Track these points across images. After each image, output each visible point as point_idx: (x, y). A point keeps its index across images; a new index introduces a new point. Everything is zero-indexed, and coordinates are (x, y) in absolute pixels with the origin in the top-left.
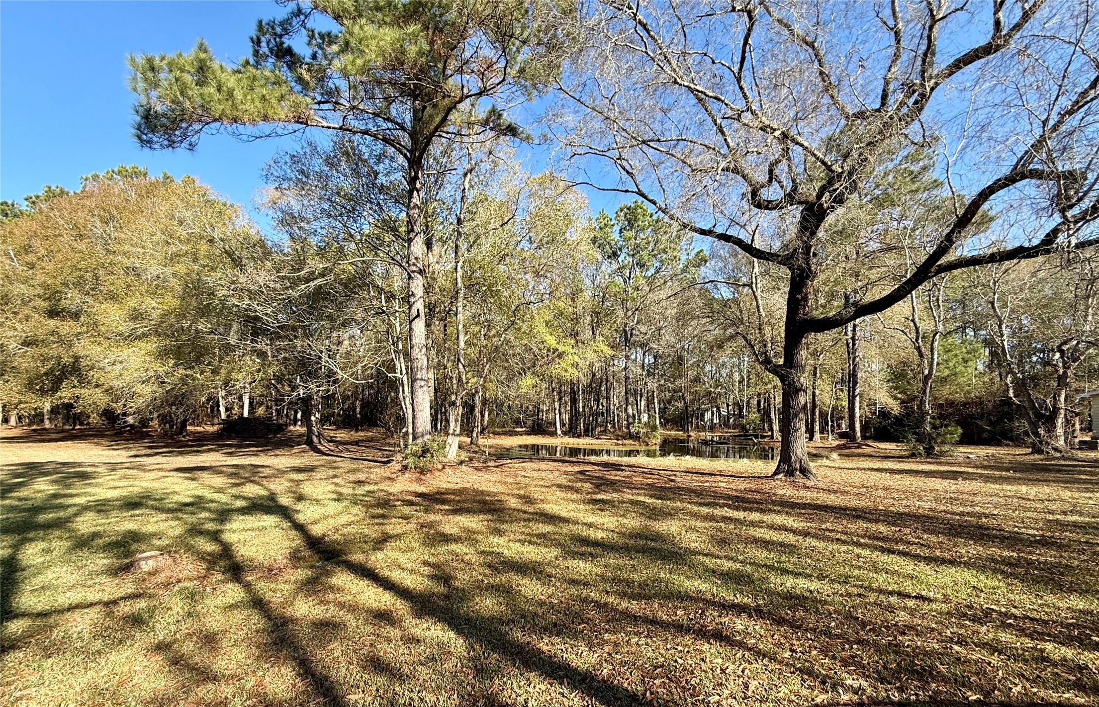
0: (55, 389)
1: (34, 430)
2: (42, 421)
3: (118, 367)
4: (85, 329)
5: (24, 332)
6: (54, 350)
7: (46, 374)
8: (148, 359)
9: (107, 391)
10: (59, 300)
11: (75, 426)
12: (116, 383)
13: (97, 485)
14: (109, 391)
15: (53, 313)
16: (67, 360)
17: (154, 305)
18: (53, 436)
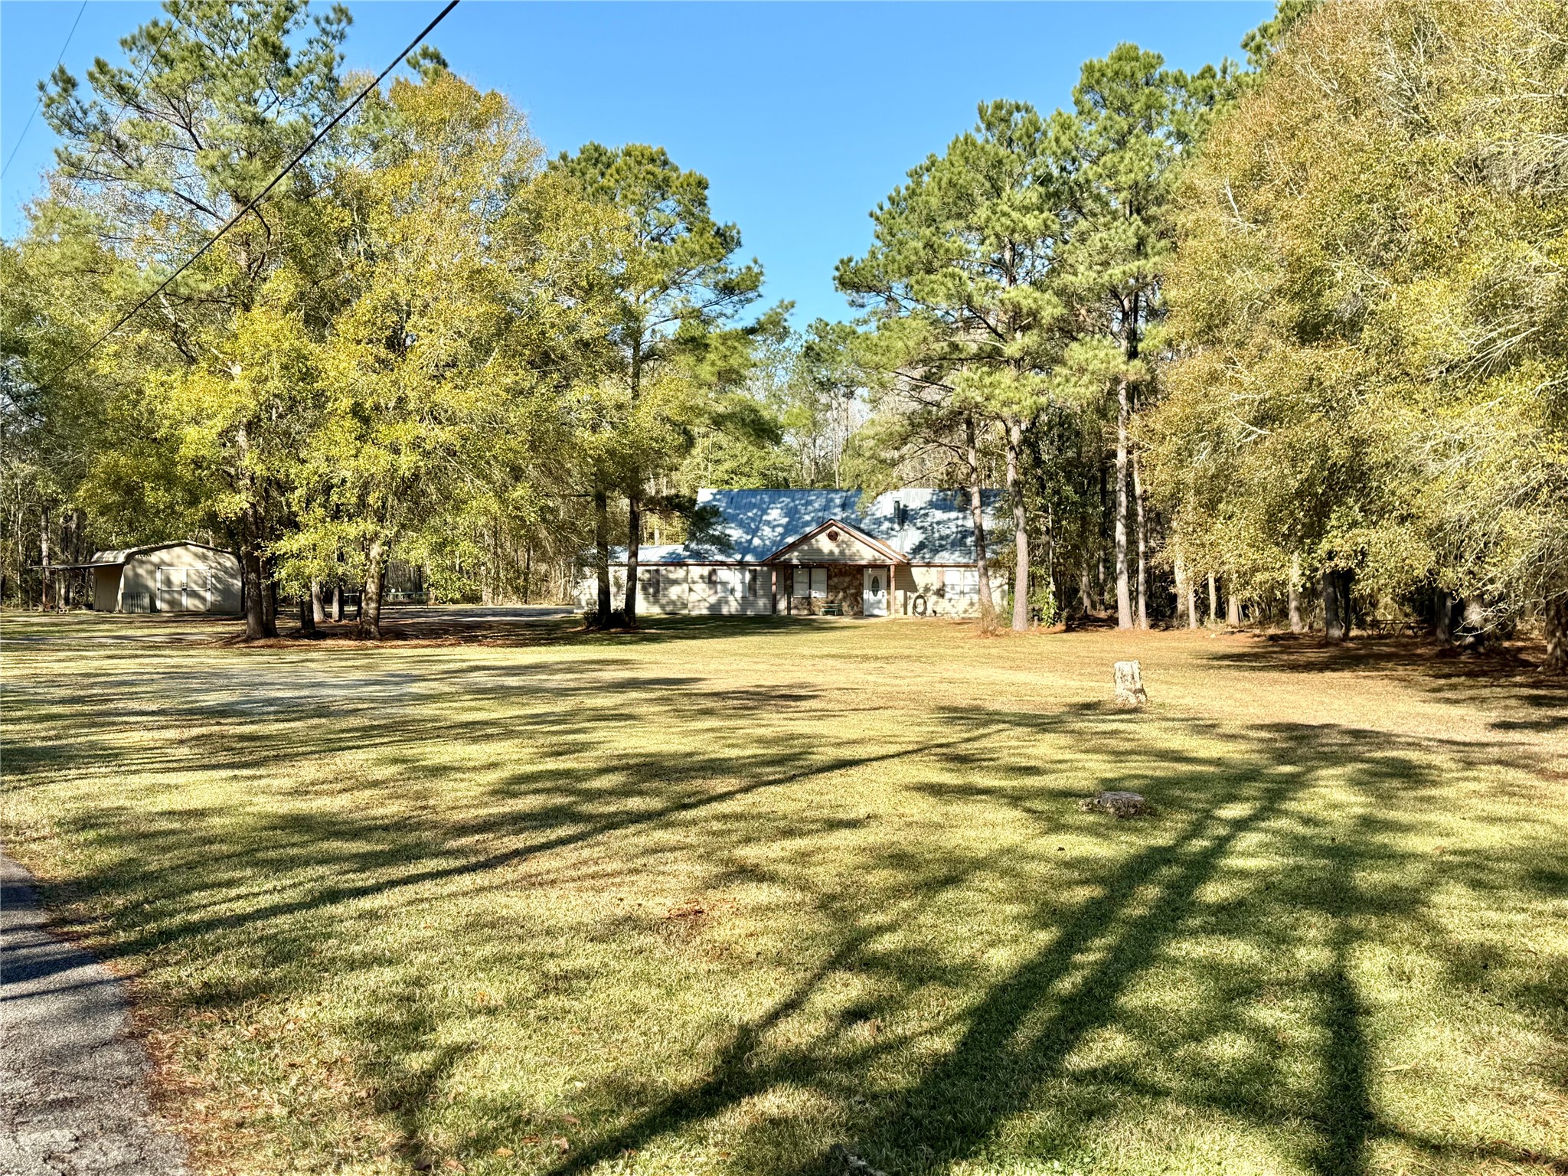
0: (1316, 530)
1: (1272, 638)
2: (1284, 614)
3: (1457, 460)
4: (1372, 361)
5: (1258, 390)
6: (1311, 430)
7: (1299, 494)
8: (1529, 430)
9: (1431, 533)
10: (1319, 294)
11: (1348, 630)
12: (1453, 511)
13: (1447, 805)
14: (1434, 534)
15: (1308, 332)
16: (1339, 453)
17: (1537, 259)
18: (1312, 655)
